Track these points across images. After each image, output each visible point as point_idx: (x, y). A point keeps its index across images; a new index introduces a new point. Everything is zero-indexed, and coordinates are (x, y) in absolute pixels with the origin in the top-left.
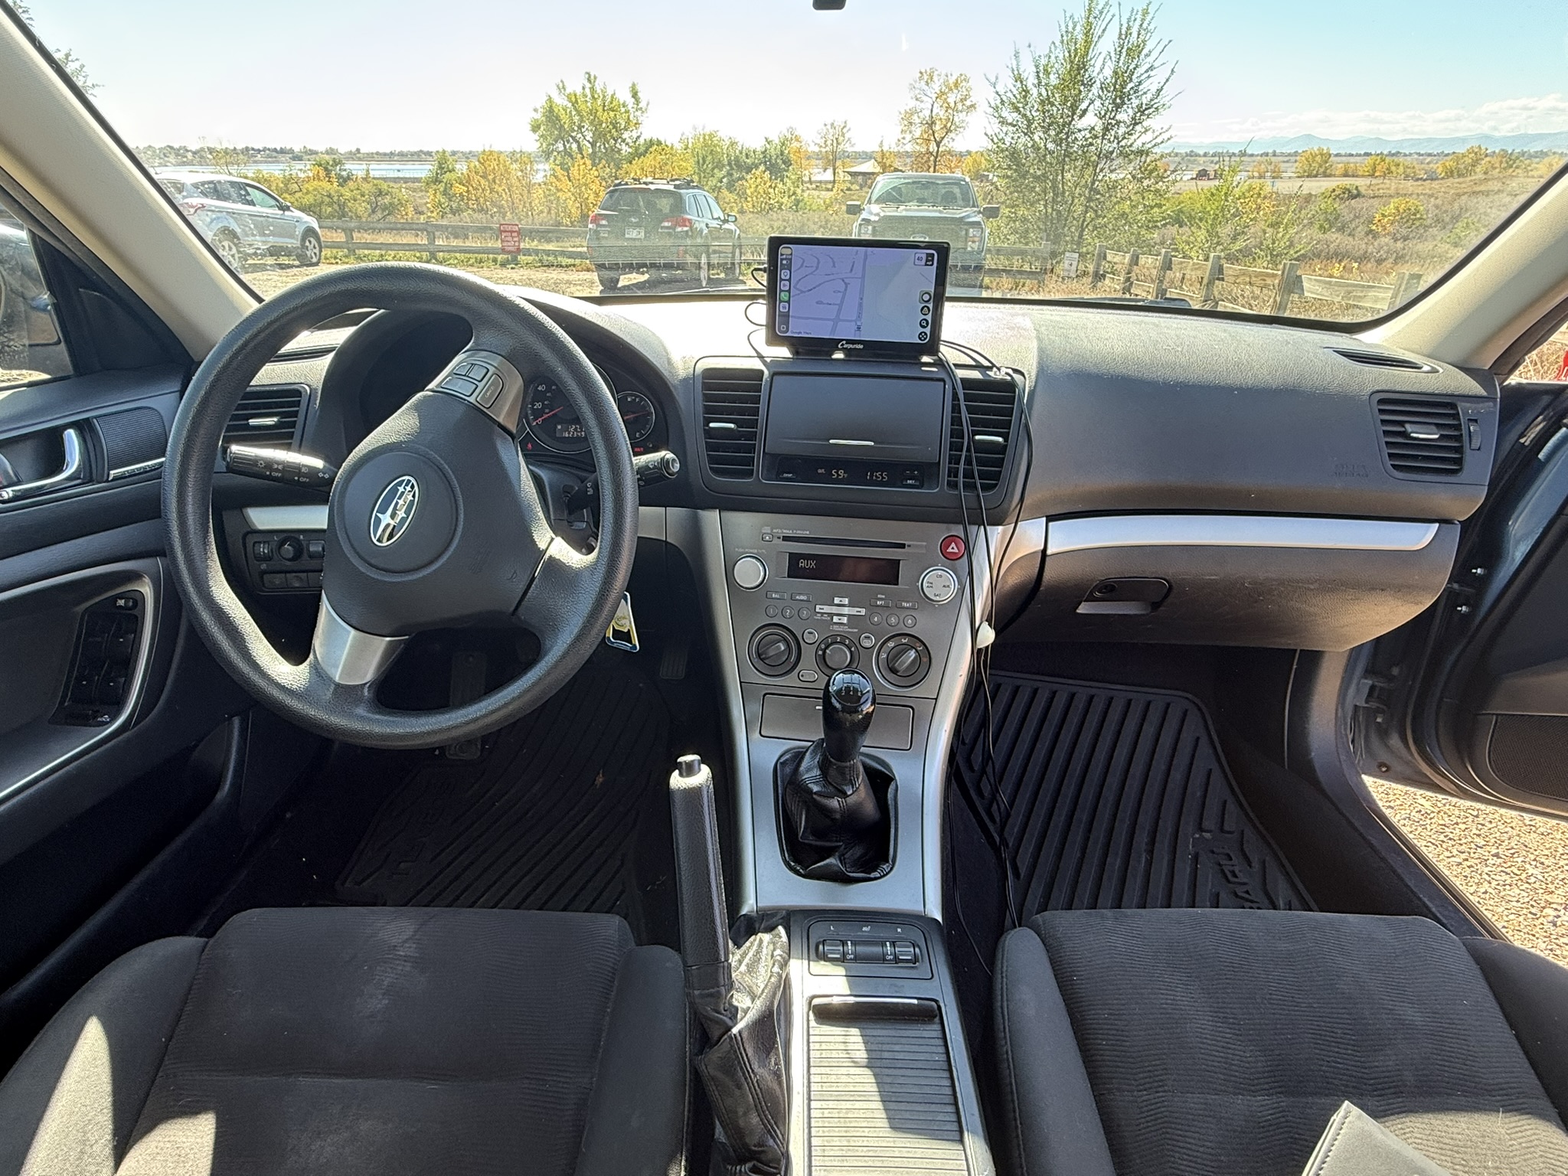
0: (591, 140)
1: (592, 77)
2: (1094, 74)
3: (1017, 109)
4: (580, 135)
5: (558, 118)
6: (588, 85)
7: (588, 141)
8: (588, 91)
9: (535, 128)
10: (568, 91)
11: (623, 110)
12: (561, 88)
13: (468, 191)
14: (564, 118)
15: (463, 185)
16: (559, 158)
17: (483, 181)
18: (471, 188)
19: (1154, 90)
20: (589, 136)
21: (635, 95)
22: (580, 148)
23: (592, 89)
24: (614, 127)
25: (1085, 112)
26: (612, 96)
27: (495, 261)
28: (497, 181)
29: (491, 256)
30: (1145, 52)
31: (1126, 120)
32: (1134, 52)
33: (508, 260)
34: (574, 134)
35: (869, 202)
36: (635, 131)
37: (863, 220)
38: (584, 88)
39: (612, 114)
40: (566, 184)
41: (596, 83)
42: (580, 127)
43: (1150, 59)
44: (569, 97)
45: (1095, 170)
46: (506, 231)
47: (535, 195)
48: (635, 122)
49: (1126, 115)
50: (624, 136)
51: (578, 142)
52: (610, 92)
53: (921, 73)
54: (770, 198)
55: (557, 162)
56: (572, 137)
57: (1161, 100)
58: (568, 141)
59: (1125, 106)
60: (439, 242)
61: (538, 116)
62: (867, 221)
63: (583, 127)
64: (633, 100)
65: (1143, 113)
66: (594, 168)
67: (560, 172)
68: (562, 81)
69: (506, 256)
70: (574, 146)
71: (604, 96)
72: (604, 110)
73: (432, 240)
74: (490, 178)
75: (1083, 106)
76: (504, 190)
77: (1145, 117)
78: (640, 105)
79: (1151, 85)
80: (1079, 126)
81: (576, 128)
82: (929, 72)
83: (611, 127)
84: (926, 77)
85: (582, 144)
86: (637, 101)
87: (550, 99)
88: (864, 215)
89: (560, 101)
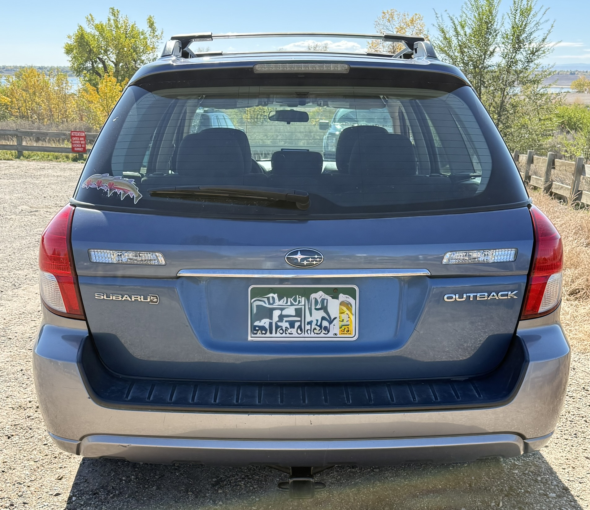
0: (115, 61)
1: (116, 11)
2: (498, 27)
3: (445, 52)
4: (106, 57)
5: (88, 44)
6: (112, 18)
7: (112, 62)
8: (112, 22)
9: (69, 51)
10: (97, 22)
11: (142, 37)
12: (90, 20)
13: (12, 102)
14: (93, 44)
15: (8, 96)
16: (88, 75)
17: (24, 94)
18: (14, 100)
19: (541, 38)
20: (113, 58)
21: (151, 25)
22: (105, 67)
23: (116, 21)
24: (135, 51)
25: (492, 53)
26: (133, 26)
27: (67, 157)
28: (37, 94)
29: (64, 154)
30: (532, 13)
31: (523, 59)
32: (526, 13)
33: (77, 158)
34: (101, 56)
35: (334, 121)
36: (152, 54)
37: (330, 134)
38: (109, 20)
39: (133, 40)
40: (95, 98)
41: (120, 16)
42: (106, 51)
43: (537, 19)
44: (97, 27)
45: (504, 94)
46: (75, 137)
47: (69, 106)
48: (151, 46)
49: (522, 56)
50: (143, 58)
51: (103, 63)
52: (131, 23)
53: (384, 13)
54: (264, 112)
55: (87, 79)
56: (99, 58)
57: (547, 45)
58: (96, 62)
59: (521, 50)
60: (24, 143)
61: (71, 42)
62: (332, 135)
63: (109, 50)
64: (150, 29)
65: (534, 54)
66: (118, 84)
67: (90, 88)
68: (91, 15)
69: (75, 155)
70: (101, 66)
71: (126, 26)
72: (126, 37)
73: (20, 143)
74: (31, 91)
75: (491, 49)
76: (42, 101)
77: (536, 58)
78: (156, 34)
79: (538, 36)
80: (489, 64)
81: (102, 51)
82: (390, 12)
83: (132, 51)
84: (387, 16)
85: (107, 63)
86: (154, 30)
87: (81, 28)
88: (331, 130)
89: (89, 30)
